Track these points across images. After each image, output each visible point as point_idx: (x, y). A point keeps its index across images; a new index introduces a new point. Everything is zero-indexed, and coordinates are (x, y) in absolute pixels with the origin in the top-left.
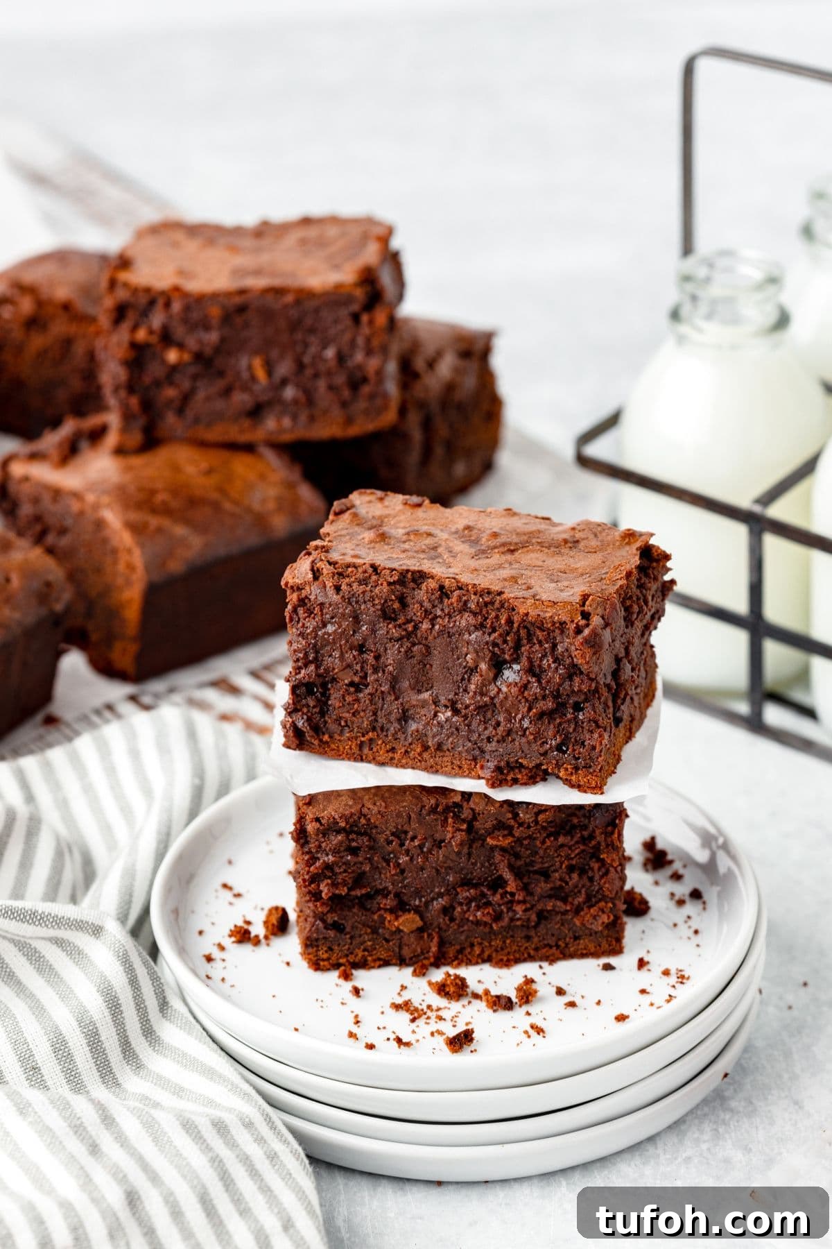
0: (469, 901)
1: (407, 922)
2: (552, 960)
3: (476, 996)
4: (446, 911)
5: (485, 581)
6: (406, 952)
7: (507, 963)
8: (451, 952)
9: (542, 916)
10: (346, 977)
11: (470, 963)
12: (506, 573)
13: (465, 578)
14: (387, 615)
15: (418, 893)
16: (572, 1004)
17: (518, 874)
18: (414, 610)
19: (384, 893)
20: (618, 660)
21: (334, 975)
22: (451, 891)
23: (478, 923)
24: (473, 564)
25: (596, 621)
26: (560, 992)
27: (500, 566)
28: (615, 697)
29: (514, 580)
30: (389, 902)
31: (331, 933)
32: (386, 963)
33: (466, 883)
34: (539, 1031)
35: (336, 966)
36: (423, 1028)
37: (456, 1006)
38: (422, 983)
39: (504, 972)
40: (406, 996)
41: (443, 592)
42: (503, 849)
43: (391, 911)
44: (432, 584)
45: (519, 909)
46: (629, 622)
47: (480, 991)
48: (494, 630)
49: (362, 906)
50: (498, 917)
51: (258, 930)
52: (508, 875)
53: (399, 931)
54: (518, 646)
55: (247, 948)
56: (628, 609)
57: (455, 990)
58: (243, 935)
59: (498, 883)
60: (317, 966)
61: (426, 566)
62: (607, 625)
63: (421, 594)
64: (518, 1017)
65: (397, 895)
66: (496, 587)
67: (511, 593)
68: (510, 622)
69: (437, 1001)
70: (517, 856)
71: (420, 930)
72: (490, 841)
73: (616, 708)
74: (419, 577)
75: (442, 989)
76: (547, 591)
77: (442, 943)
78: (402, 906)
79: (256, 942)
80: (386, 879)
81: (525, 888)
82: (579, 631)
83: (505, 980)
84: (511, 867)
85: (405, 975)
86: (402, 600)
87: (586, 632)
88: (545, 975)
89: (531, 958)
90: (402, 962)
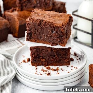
0: (51, 58)
1: (44, 60)
2: (61, 66)
3: (51, 69)
4: (48, 59)
5: (51, 21)
6: (43, 64)
7: (56, 66)
8: (49, 64)
9: (60, 60)
10: (36, 66)
11: (51, 65)
12: (53, 20)
13: (48, 21)
14: (39, 25)
15: (45, 57)
16: (63, 71)
17: (57, 55)
18: (42, 25)
19: (41, 56)
20: (67, 30)
21: (35, 66)
22: (49, 57)
23: (52, 61)
24: (49, 19)
25: (64, 26)
26: (62, 69)
27: (52, 19)
28: (66, 35)
29: (54, 21)
30: (41, 58)
31: (34, 61)
32: (41, 65)
33: (51, 56)
34: (59, 73)
35: (35, 65)
36: (45, 73)
37: (49, 70)
38: (45, 68)
39: (55, 67)
40: (43, 69)
41: (45, 22)
42: (55, 52)
43: (42, 59)
44: (44, 21)
45: (57, 59)
46: (68, 26)
47: (52, 68)
48: (52, 27)
49: (38, 58)
50: (54, 60)
51: (26, 61)
52: (56, 55)
53: (43, 61)
54: (55, 29)
55: (25, 63)
56: (68, 24)
57: (49, 68)
58: (24, 61)
59: (55, 56)
60: (33, 65)
61: (43, 19)
62: (66, 27)
63: (43, 23)
64: (56, 72)
65: (42, 57)
66: (52, 22)
67: (54, 23)
68: (54, 26)
69: (46, 70)
70: (57, 53)
71: (45, 61)
72: (54, 51)
73: (67, 36)
74: (43, 20)
75: (47, 68)
76: (58, 22)
77: (48, 63)
78: (43, 58)
79: (26, 62)
80: (41, 55)
81: (58, 57)
82: (62, 27)
83: (55, 68)
84: (56, 54)
85: (43, 67)
86: (40, 23)
87: (63, 28)
88: (60, 67)
89: (58, 65)
90: (43, 65)
